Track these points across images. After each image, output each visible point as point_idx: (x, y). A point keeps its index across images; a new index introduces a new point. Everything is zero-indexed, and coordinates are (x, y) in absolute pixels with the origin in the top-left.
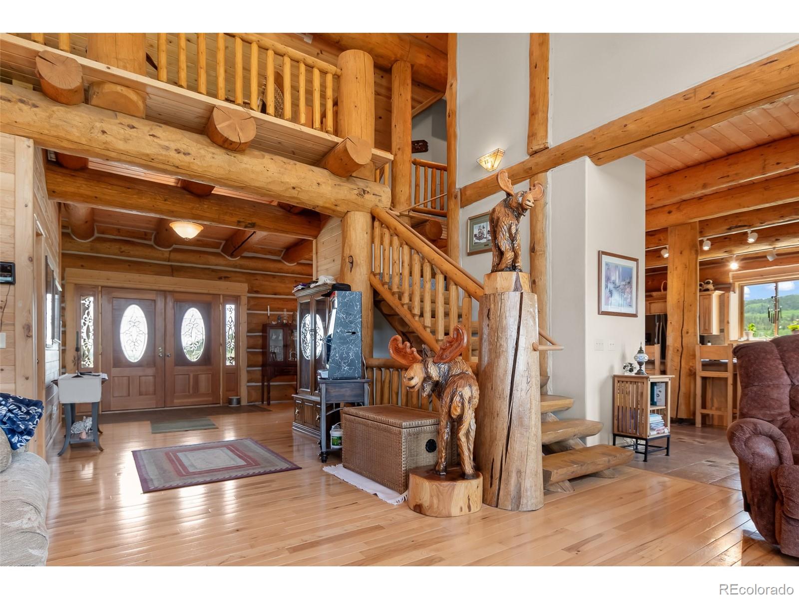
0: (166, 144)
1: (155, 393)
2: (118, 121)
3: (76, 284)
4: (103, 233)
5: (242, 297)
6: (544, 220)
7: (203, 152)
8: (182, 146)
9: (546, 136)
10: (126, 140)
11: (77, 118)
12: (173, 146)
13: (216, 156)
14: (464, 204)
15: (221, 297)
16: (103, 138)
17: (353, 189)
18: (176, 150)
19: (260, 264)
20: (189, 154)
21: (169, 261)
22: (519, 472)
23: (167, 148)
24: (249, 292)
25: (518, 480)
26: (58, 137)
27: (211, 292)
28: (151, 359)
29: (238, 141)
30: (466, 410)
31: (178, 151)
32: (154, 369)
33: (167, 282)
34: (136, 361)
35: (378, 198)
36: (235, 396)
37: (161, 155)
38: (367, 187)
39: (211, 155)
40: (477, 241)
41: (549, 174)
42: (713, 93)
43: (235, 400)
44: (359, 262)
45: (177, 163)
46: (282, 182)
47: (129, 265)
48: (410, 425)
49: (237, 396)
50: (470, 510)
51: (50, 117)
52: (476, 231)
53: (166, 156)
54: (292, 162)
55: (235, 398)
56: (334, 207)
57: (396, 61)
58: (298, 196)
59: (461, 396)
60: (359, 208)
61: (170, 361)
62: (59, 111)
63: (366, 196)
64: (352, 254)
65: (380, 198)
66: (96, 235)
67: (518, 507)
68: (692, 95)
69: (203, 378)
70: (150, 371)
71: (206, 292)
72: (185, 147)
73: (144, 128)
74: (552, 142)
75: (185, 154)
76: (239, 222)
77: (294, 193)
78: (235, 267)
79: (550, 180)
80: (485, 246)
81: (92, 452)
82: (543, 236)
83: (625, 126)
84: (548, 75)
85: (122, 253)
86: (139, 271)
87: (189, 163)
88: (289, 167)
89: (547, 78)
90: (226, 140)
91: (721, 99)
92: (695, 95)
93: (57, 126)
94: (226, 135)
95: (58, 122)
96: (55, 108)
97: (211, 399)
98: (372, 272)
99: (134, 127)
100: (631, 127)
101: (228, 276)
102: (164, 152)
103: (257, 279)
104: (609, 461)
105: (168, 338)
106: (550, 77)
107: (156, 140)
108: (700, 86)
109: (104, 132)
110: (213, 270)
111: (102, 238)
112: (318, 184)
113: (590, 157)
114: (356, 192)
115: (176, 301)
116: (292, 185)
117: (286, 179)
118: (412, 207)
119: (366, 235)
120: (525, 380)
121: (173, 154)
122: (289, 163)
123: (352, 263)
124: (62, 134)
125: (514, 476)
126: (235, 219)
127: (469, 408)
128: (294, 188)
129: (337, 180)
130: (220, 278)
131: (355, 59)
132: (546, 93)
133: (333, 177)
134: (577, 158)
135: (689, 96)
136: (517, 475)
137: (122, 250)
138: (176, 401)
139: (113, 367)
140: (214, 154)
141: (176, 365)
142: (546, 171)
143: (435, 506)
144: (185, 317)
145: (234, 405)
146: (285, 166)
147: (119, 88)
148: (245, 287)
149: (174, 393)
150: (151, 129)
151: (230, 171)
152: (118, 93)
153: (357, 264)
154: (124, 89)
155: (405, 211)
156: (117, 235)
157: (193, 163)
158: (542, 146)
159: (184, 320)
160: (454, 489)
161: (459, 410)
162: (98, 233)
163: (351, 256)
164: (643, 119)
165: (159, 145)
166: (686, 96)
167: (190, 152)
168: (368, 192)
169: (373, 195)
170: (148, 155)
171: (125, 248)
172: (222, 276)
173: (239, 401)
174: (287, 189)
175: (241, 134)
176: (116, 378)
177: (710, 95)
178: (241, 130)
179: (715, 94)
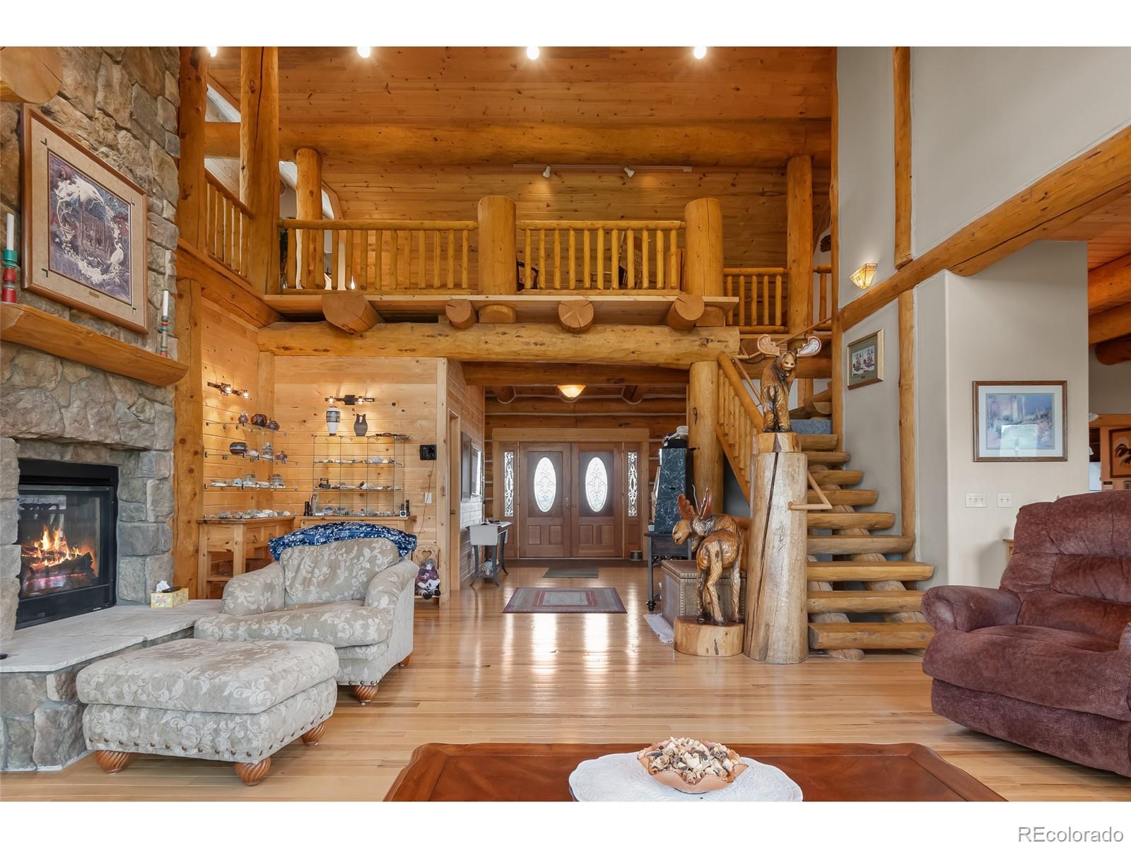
0: (527, 340)
1: (562, 543)
2: (495, 332)
3: (500, 442)
4: (521, 394)
5: (644, 443)
6: (910, 347)
7: (554, 340)
8: (539, 340)
9: (909, 247)
10: (501, 344)
11: (471, 337)
12: (533, 340)
13: (564, 341)
14: (846, 327)
15: (623, 444)
16: (486, 346)
17: (694, 341)
18: (534, 344)
19: (661, 406)
20: (544, 344)
21: (574, 413)
22: (767, 625)
23: (528, 344)
24: (651, 437)
25: (766, 633)
26: (460, 353)
27: (612, 440)
28: (560, 508)
29: (579, 326)
30: (713, 563)
31: (536, 344)
32: (561, 519)
33: (572, 434)
34: (546, 511)
35: (724, 344)
36: (636, 550)
37: (524, 350)
38: (711, 335)
39: (560, 341)
40: (856, 372)
41: (915, 291)
42: (1046, 194)
43: (636, 555)
44: (702, 413)
45: (536, 353)
46: (622, 350)
47: (540, 421)
48: (688, 576)
49: (640, 550)
50: (717, 654)
51: (455, 341)
52: (854, 361)
53: (527, 349)
54: (632, 328)
55: (636, 552)
56: (676, 362)
57: (789, 159)
58: (640, 358)
59: (708, 551)
60: (703, 358)
61: (575, 511)
62: (460, 335)
63: (710, 345)
64: (696, 406)
65: (726, 344)
66: (516, 395)
67: (765, 659)
68: (1029, 196)
69: (606, 529)
70: (558, 521)
71: (607, 440)
72: (541, 339)
73: (512, 331)
74: (916, 253)
75: (541, 345)
76: (608, 380)
77: (635, 357)
78: (637, 411)
79: (915, 298)
80: (862, 378)
81: (492, 585)
82: (909, 367)
83: (973, 234)
84: (910, 173)
85: (535, 410)
86: (547, 426)
87: (545, 351)
88: (628, 334)
89: (909, 177)
90: (569, 327)
91: (1056, 199)
92: (1031, 196)
93: (459, 346)
94: (568, 324)
95: (459, 343)
96: (458, 334)
97: (613, 551)
98: (718, 422)
99: (506, 333)
100: (979, 235)
101: (628, 422)
102: (526, 347)
103: (658, 423)
104: (923, 637)
105: (573, 489)
106: (912, 175)
107: (520, 339)
108: (1036, 185)
109: (486, 342)
110: (614, 417)
111: (520, 397)
112: (657, 344)
113: (950, 269)
114: (698, 343)
115: (581, 451)
116: (632, 350)
117: (626, 346)
118: (814, 325)
119: (711, 385)
120: (777, 538)
121: (533, 347)
122: (628, 331)
123: (696, 415)
124: (462, 350)
125: (763, 628)
126: (604, 378)
127: (717, 561)
128: (633, 352)
129: (677, 336)
130: (621, 426)
131: (698, 209)
132: (909, 195)
133: (673, 332)
134: (937, 272)
135: (1025, 197)
136: (765, 628)
137: (535, 407)
138: (580, 551)
139: (529, 517)
140: (562, 339)
141: (581, 515)
142: (912, 287)
143: (684, 644)
144: (589, 467)
145: (636, 559)
146: (625, 334)
147: (495, 307)
148: (646, 432)
149: (579, 543)
150: (517, 332)
151: (576, 350)
152: (496, 311)
153: (701, 416)
154: (499, 307)
155: (800, 334)
156: (531, 394)
157: (548, 350)
158: (905, 260)
159: (588, 471)
160: (699, 631)
161: (705, 562)
162: (517, 393)
163: (695, 408)
164: (989, 226)
165: (523, 342)
166: (1024, 198)
167: (545, 342)
168: (712, 340)
169: (718, 341)
170: (515, 352)
171: (538, 405)
172: (622, 422)
173: (640, 555)
174: (627, 355)
175: (580, 320)
176: (530, 527)
177: (1044, 195)
178: (580, 316)
179: (1049, 194)
